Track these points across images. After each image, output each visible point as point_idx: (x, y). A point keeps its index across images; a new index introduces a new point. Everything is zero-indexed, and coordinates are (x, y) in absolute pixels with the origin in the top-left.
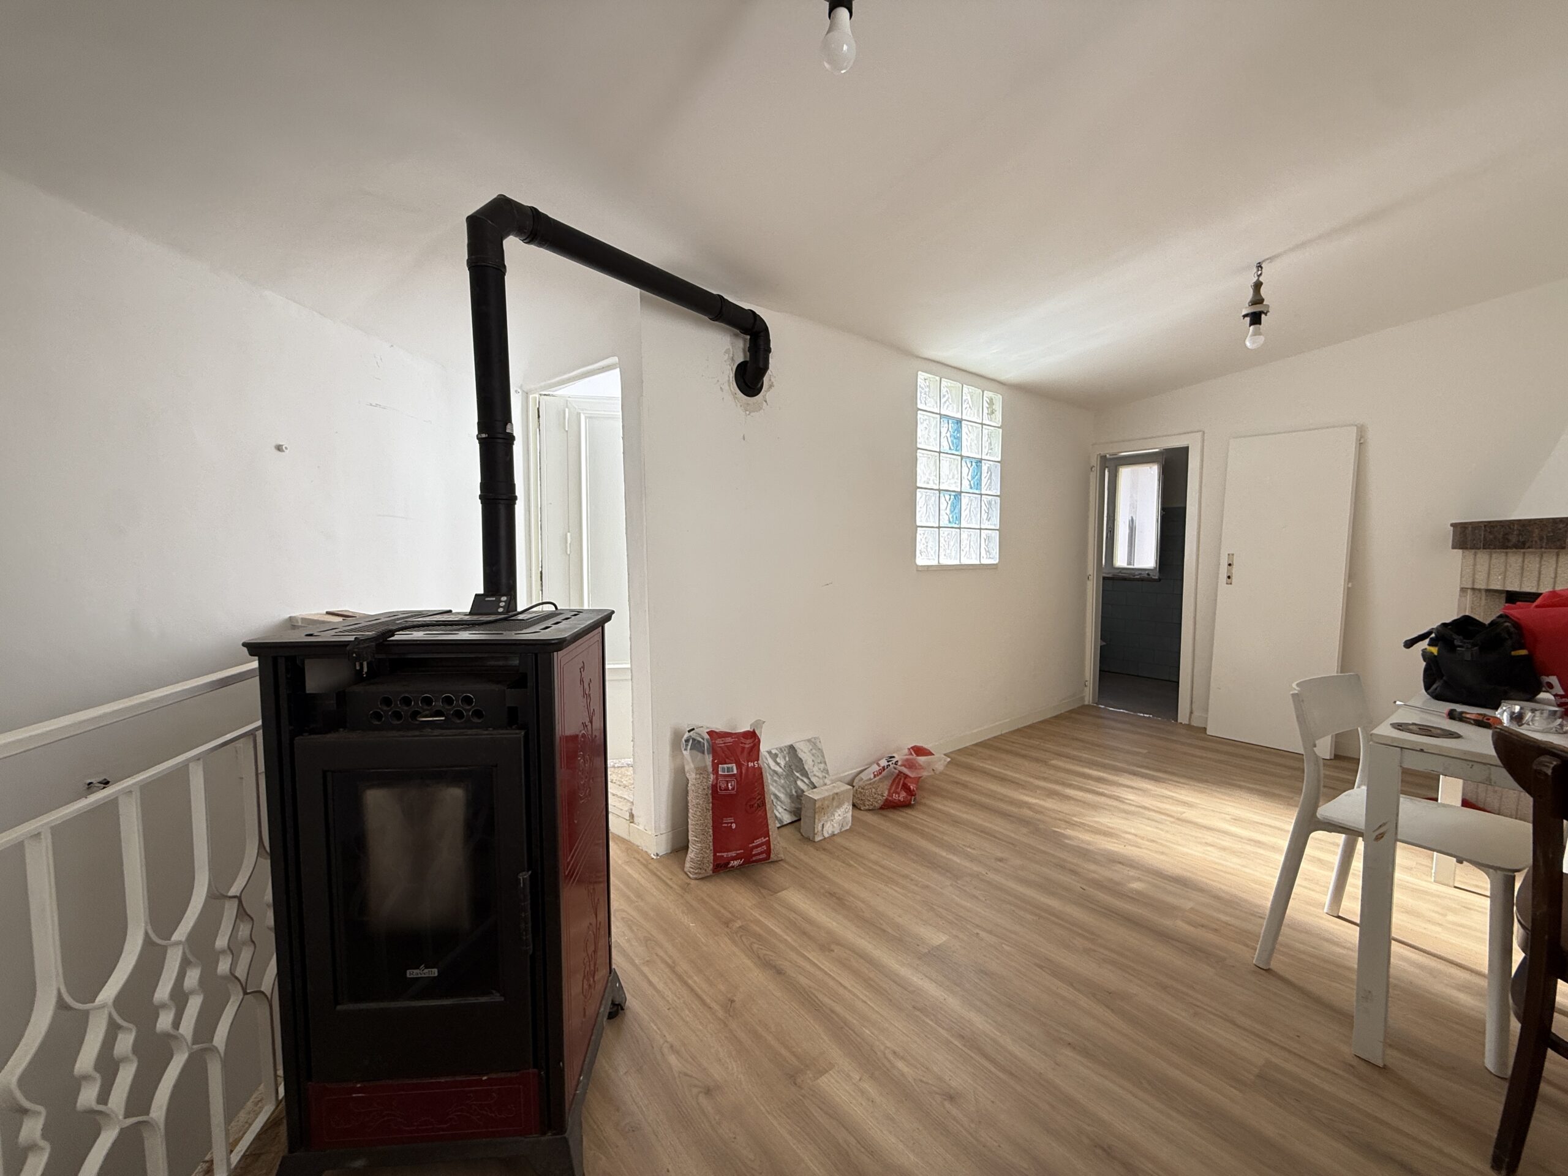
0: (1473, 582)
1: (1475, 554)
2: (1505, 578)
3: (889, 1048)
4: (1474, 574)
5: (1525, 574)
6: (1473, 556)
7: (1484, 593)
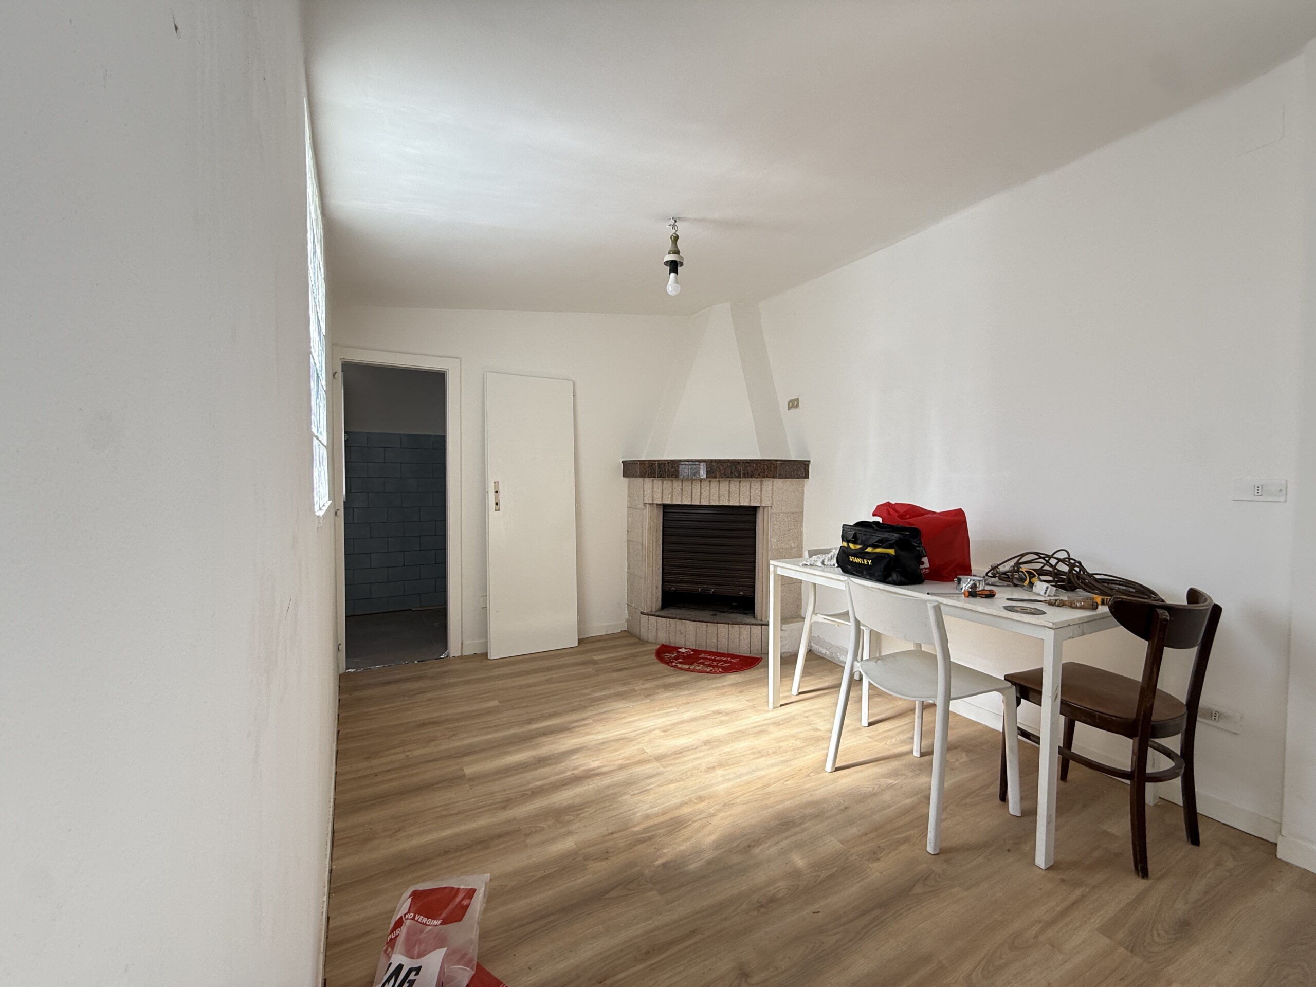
0: (653, 500)
1: (653, 481)
2: (672, 496)
4: (653, 494)
5: (684, 493)
6: (651, 483)
7: (655, 506)
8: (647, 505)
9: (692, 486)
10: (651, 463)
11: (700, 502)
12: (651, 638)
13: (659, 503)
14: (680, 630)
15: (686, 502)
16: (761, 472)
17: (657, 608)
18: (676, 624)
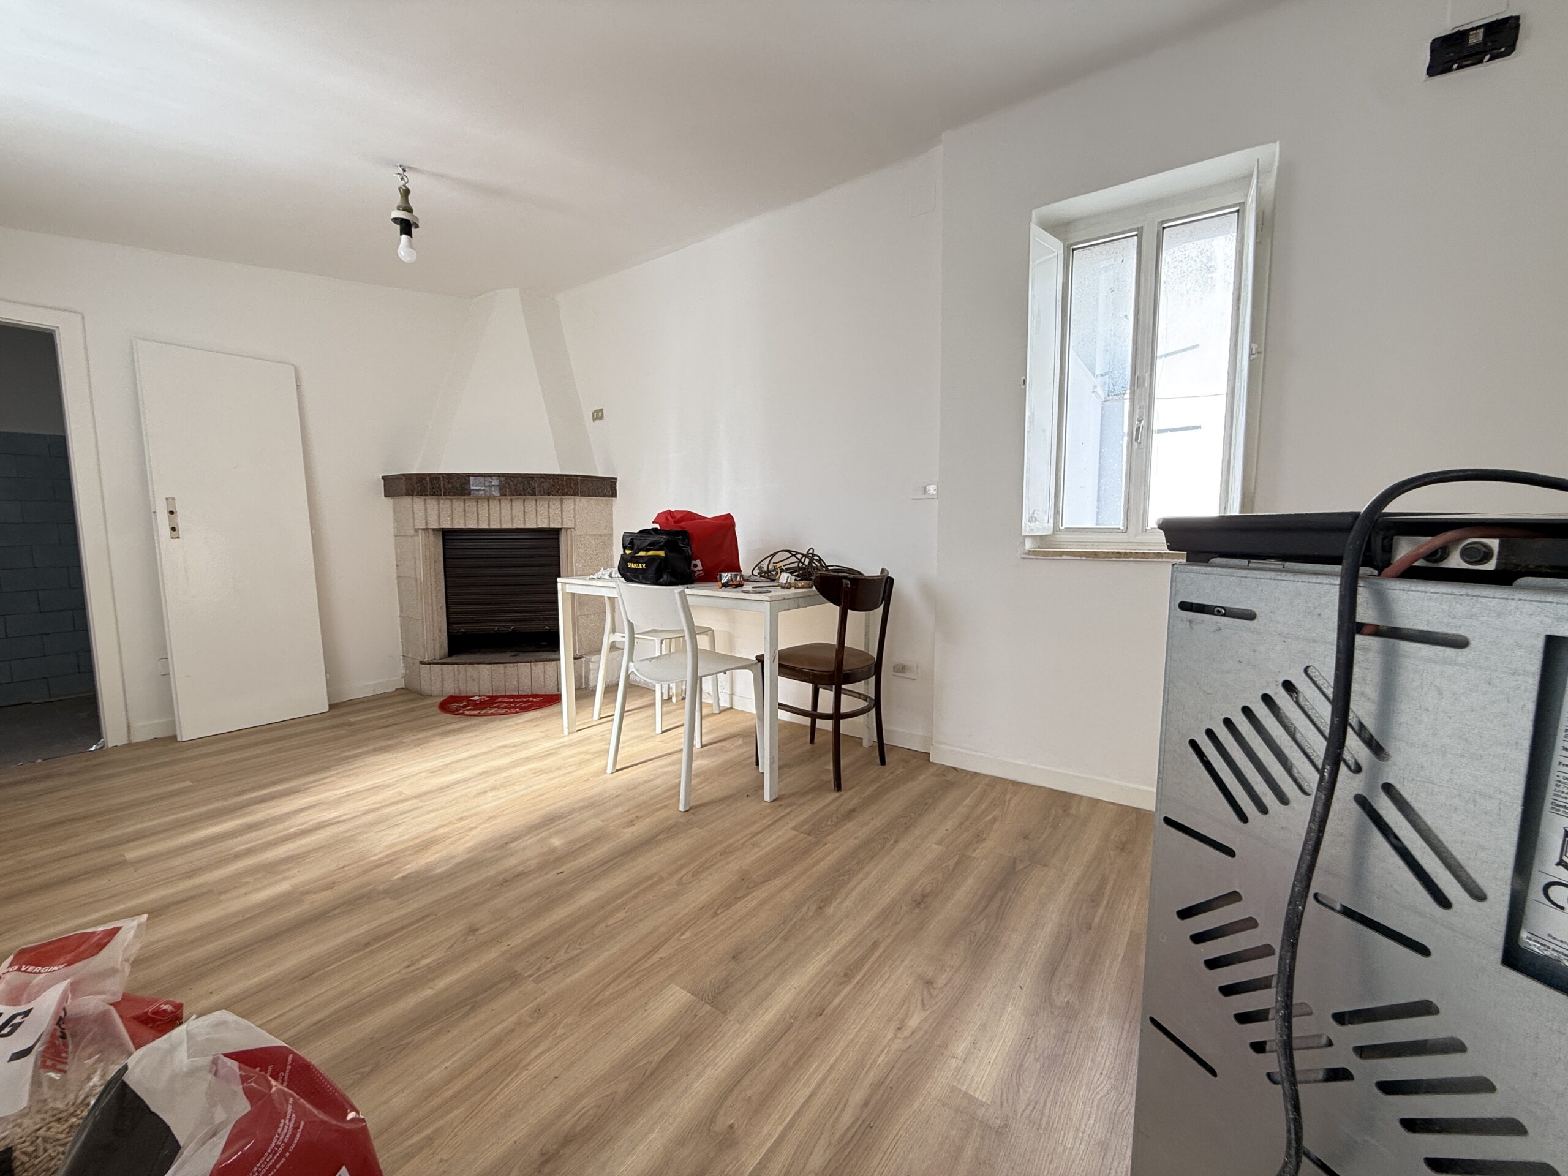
0: (427, 524)
1: (425, 500)
3: (895, 1035)
4: (426, 517)
5: (468, 515)
6: (423, 503)
7: (431, 532)
8: (420, 531)
9: (477, 506)
10: (421, 477)
11: (489, 525)
12: (436, 690)
13: (436, 526)
14: (471, 677)
15: (471, 525)
16: (559, 489)
17: (442, 654)
18: (466, 671)
